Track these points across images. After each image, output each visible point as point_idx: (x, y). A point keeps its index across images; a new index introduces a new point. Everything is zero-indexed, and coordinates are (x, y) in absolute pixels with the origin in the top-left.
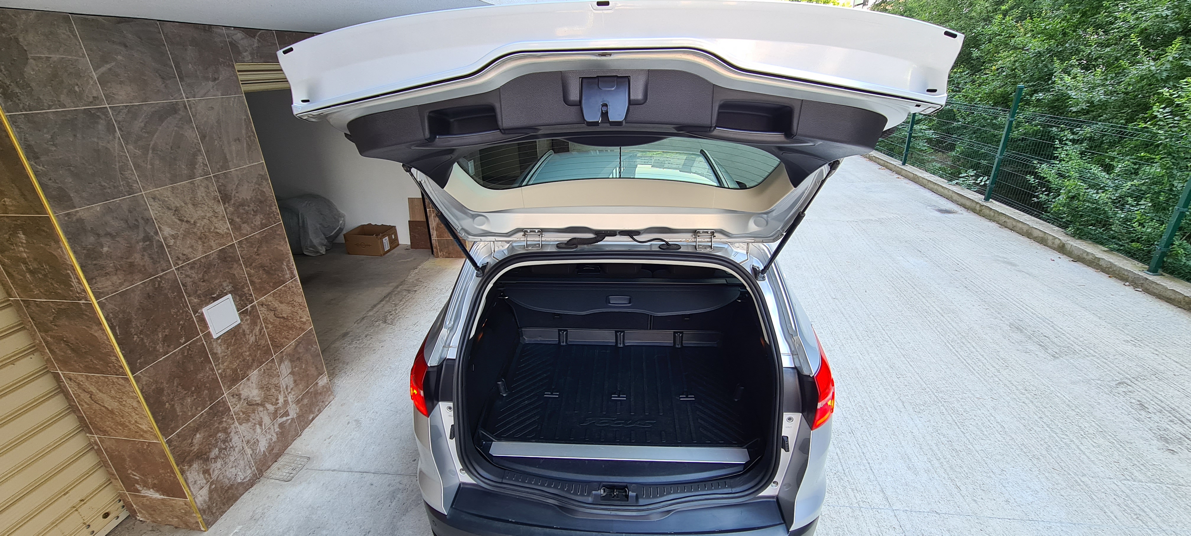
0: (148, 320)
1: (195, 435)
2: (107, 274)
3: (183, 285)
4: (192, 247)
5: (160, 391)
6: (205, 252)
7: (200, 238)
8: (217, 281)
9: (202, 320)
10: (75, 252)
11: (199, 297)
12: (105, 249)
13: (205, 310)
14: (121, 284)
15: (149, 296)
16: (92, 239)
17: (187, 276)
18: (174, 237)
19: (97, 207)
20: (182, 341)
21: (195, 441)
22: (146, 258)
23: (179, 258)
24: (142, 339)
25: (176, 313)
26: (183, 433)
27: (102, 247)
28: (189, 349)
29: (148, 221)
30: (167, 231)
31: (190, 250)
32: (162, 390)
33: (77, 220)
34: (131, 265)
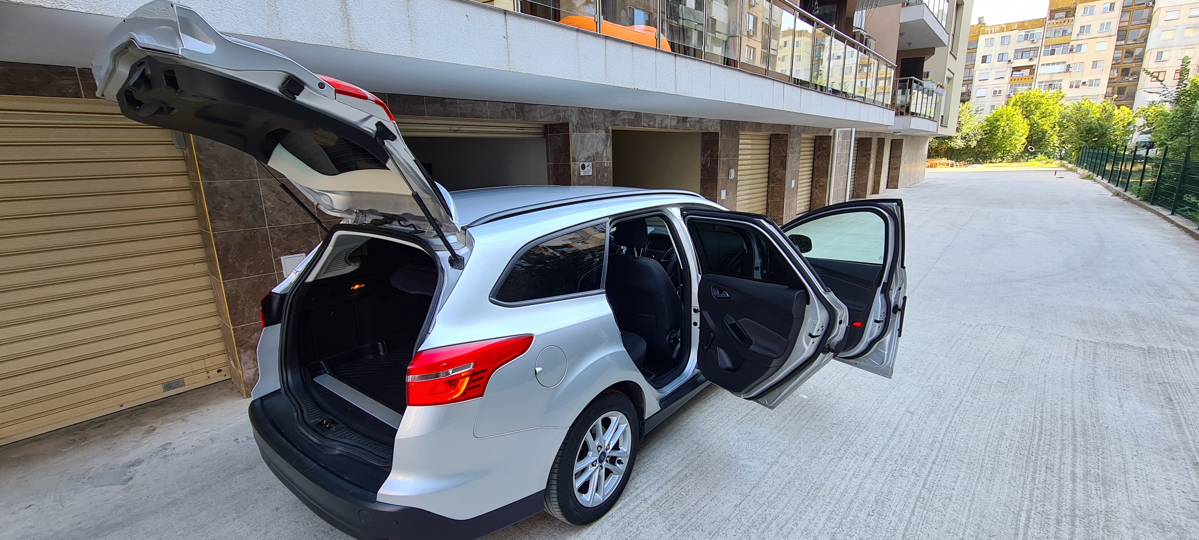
0: (241, 253)
1: (254, 333)
2: (223, 219)
3: (271, 239)
4: (284, 218)
5: (238, 297)
6: (293, 223)
7: (291, 214)
8: (297, 243)
9: (279, 263)
10: (207, 204)
11: (281, 249)
12: (226, 206)
13: (282, 258)
14: (230, 227)
15: (246, 239)
16: (219, 199)
17: (275, 234)
18: (273, 209)
19: (228, 182)
20: (261, 272)
21: (253, 337)
22: (250, 216)
23: (272, 222)
24: (234, 263)
25: (261, 254)
26: (246, 328)
27: (224, 204)
28: (265, 278)
29: (258, 196)
30: (269, 204)
31: (282, 219)
32: (239, 297)
33: (214, 187)
34: (239, 218)
